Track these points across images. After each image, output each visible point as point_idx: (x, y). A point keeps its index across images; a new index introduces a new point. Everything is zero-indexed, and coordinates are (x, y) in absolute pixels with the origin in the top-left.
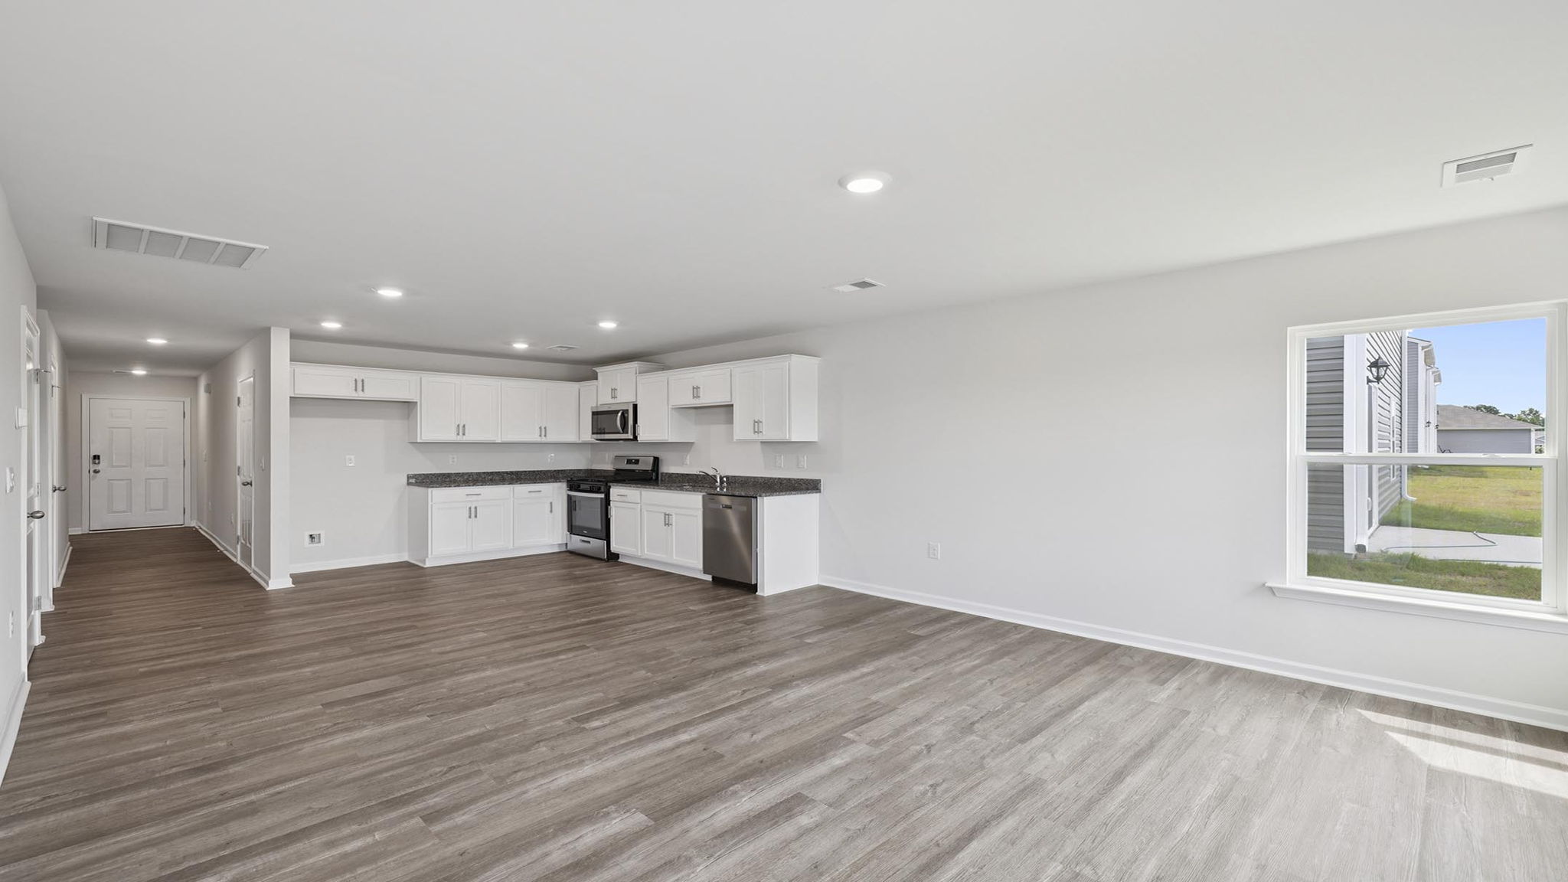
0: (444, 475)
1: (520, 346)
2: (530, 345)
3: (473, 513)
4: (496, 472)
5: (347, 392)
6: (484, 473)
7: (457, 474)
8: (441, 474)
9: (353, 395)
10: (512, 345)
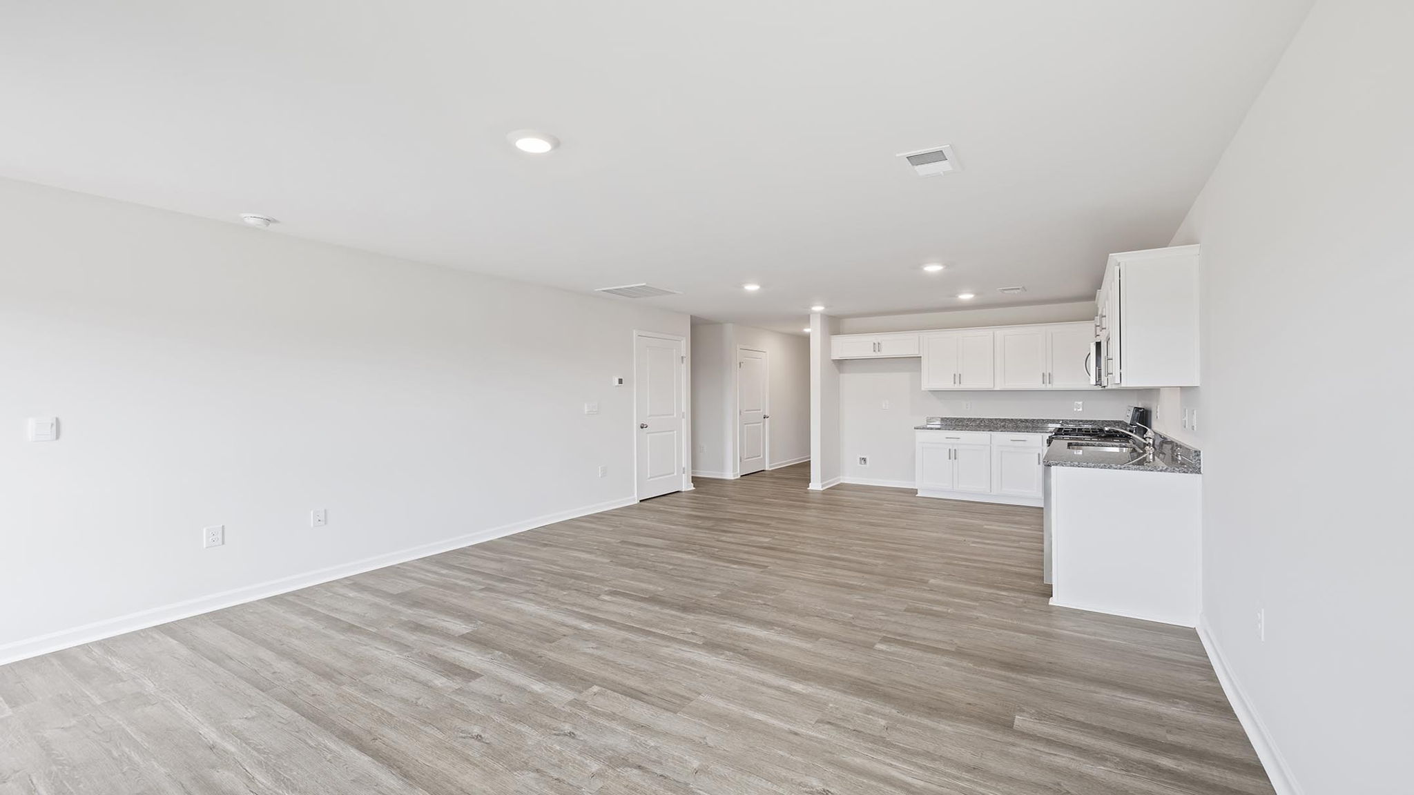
0: (957, 419)
1: (966, 297)
2: (976, 294)
3: (953, 455)
4: (1009, 420)
5: (870, 354)
6: (996, 419)
7: (969, 419)
8: (955, 418)
9: (874, 355)
10: (957, 297)
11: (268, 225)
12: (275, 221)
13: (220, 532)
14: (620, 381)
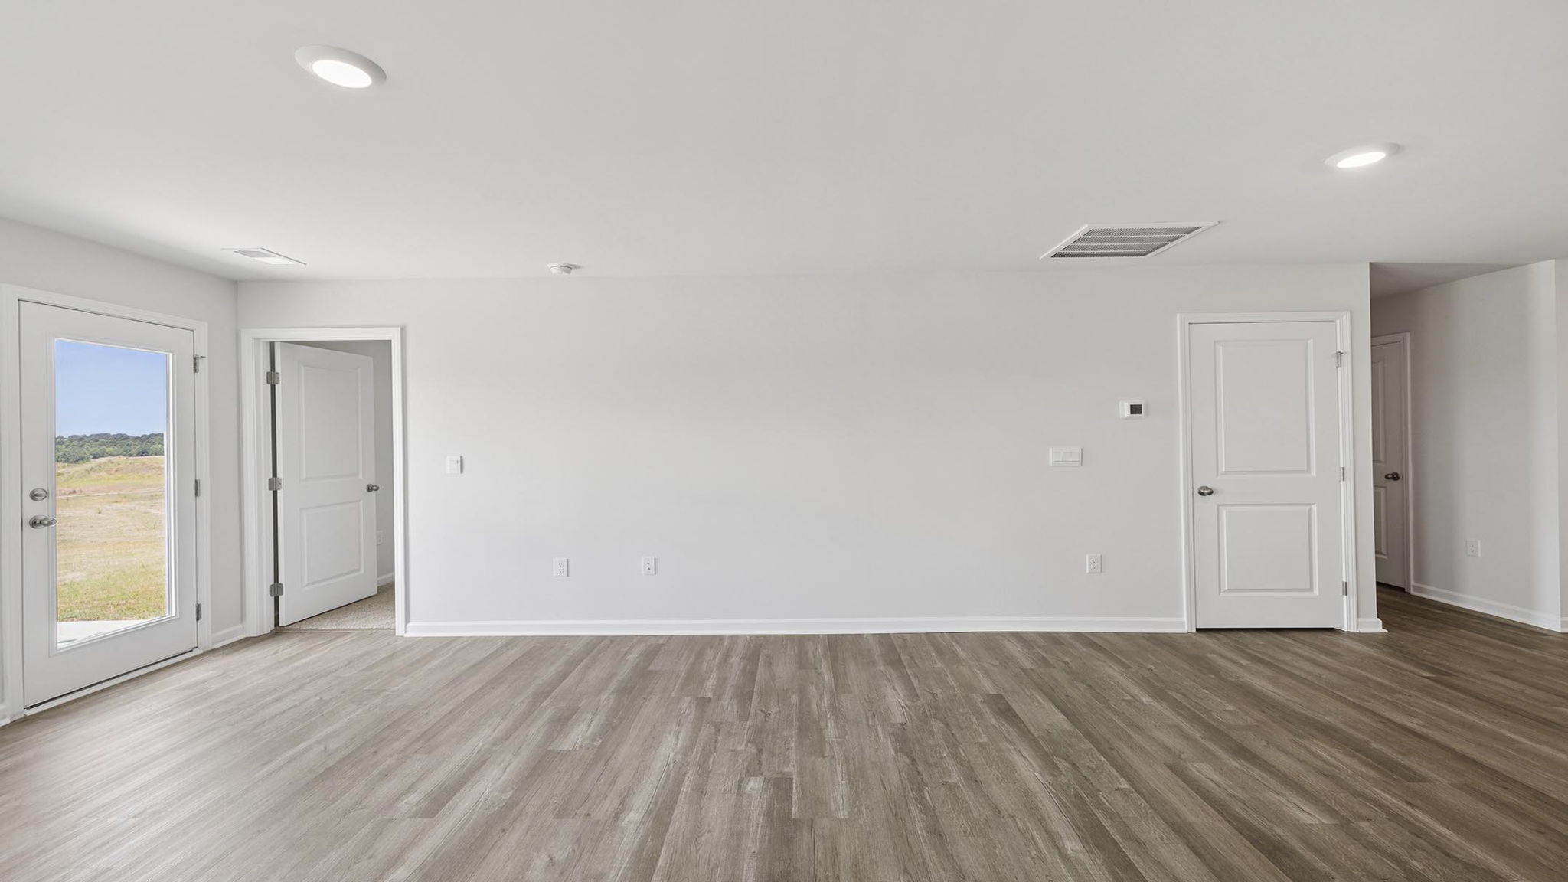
11: (569, 272)
12: (576, 267)
13: (565, 564)
14: (1136, 409)
